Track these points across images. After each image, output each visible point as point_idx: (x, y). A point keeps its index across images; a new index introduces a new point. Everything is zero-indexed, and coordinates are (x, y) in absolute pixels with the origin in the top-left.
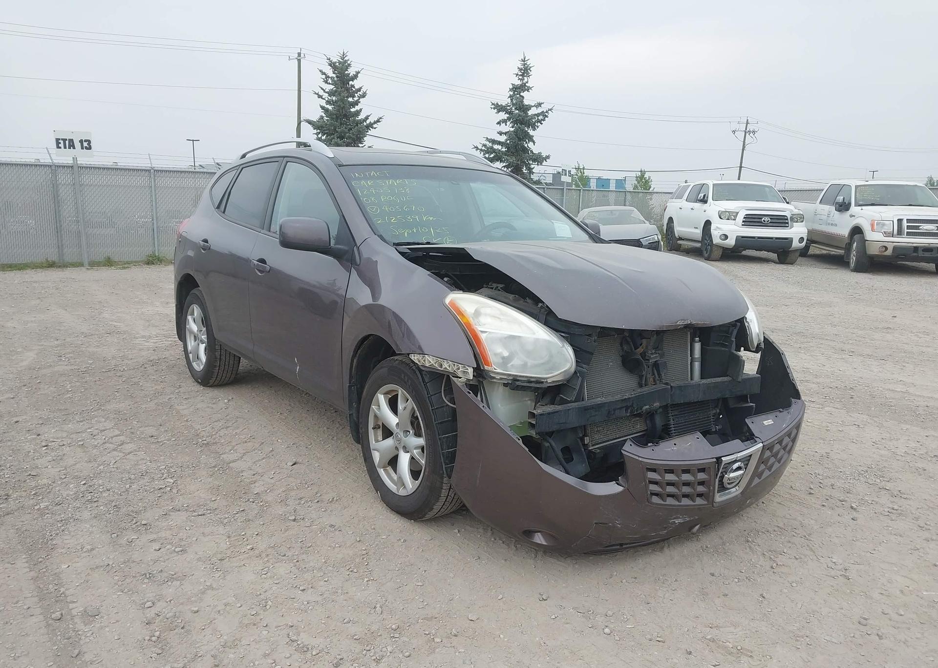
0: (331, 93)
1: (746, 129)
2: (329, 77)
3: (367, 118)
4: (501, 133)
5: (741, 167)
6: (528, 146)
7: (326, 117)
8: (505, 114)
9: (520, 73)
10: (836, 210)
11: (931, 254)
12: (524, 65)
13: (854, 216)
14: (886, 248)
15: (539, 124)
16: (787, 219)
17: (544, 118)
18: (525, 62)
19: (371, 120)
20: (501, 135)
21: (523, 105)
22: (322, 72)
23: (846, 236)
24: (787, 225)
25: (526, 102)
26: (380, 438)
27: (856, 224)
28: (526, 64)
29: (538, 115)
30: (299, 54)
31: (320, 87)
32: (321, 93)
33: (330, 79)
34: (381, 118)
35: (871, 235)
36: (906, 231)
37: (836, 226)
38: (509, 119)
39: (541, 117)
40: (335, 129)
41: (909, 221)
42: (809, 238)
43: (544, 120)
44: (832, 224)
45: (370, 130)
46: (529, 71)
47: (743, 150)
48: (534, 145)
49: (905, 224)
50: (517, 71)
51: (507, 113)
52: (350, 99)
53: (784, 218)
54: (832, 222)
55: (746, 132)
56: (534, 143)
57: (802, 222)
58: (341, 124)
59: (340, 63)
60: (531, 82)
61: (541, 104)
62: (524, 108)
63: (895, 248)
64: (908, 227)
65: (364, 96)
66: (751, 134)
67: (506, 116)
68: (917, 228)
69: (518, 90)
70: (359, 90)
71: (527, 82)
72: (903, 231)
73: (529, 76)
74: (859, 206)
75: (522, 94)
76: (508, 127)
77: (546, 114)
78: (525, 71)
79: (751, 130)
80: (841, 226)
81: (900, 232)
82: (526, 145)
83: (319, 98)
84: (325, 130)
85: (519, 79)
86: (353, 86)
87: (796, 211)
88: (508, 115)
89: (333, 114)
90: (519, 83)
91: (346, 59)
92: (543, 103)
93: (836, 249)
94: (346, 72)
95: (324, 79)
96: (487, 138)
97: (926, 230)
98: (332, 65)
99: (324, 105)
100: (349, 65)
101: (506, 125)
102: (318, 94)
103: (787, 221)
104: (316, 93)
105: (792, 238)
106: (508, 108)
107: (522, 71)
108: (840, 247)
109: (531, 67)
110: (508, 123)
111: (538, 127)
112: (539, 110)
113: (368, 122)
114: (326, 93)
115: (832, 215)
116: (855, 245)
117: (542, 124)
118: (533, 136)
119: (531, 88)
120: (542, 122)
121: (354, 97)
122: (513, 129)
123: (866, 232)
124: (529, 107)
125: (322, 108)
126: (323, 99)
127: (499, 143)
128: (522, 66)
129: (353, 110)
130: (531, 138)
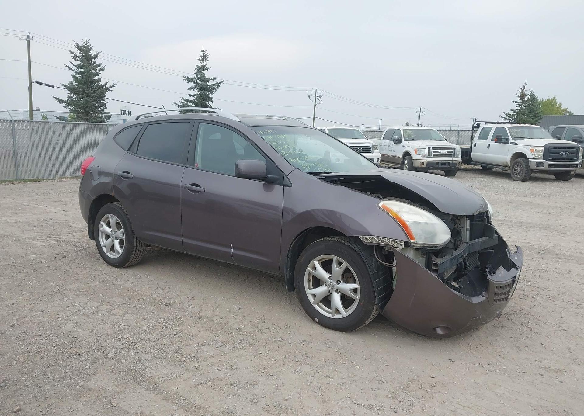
0: (79, 67)
1: (316, 95)
2: (76, 56)
3: (106, 84)
4: (190, 95)
5: (314, 117)
6: (209, 104)
7: (75, 82)
8: (193, 83)
9: (201, 59)
10: (394, 143)
11: (445, 166)
12: (204, 54)
13: (405, 146)
14: (423, 163)
15: (215, 91)
16: (370, 148)
17: (218, 87)
18: (204, 52)
19: (109, 85)
20: (190, 96)
21: (205, 79)
22: (72, 52)
23: (401, 157)
24: (371, 152)
25: (207, 77)
26: (312, 287)
27: (406, 150)
28: (205, 53)
29: (214, 85)
30: (28, 37)
31: (70, 62)
32: (71, 66)
33: (77, 57)
34: (115, 84)
35: (415, 157)
36: (432, 154)
37: (394, 151)
38: (196, 87)
39: (216, 86)
40: (84, 91)
41: (433, 148)
42: (382, 159)
43: (217, 88)
44: (392, 151)
45: (108, 92)
46: (207, 58)
47: (315, 107)
48: (213, 103)
49: (432, 150)
50: (199, 58)
51: (194, 83)
52: (94, 71)
53: (369, 148)
54: (391, 150)
55: (316, 97)
56: (212, 102)
57: (378, 150)
58: (88, 88)
59: (84, 47)
60: (209, 64)
61: (216, 78)
62: (205, 80)
63: (428, 163)
64: (433, 152)
65: (103, 69)
66: (319, 98)
67: (194, 85)
68: (438, 152)
69: (201, 69)
70: (99, 65)
71: (206, 65)
72: (431, 154)
73: (207, 61)
74: (406, 140)
75: (203, 72)
76: (195, 92)
77: (219, 84)
78: (204, 58)
79: (319, 96)
80: (398, 152)
81: (429, 155)
82: (208, 104)
83: (70, 69)
84: (76, 91)
85: (201, 62)
86: (94, 63)
87: (374, 144)
88: (195, 85)
89: (82, 81)
90: (201, 65)
91: (88, 44)
92: (217, 78)
93: (395, 164)
94: (90, 53)
95: (73, 57)
96: (183, 98)
97: (442, 153)
98: (79, 48)
99: (74, 74)
100: (91, 48)
101: (194, 90)
102: (68, 67)
103: (370, 150)
104: (67, 66)
105: (374, 159)
106: (195, 80)
107: (203, 58)
108: (398, 163)
109: (208, 56)
110: (195, 89)
111: (214, 92)
112: (215, 82)
113: (107, 86)
114: (75, 66)
115: (391, 146)
116: (406, 162)
117: (216, 90)
118: (212, 98)
119: (209, 68)
120: (217, 89)
121: (95, 70)
122: (198, 93)
123: (412, 155)
124: (208, 80)
125: (73, 76)
126: (73, 70)
127: (191, 101)
128: (202, 55)
129: (95, 78)
130: (211, 99)
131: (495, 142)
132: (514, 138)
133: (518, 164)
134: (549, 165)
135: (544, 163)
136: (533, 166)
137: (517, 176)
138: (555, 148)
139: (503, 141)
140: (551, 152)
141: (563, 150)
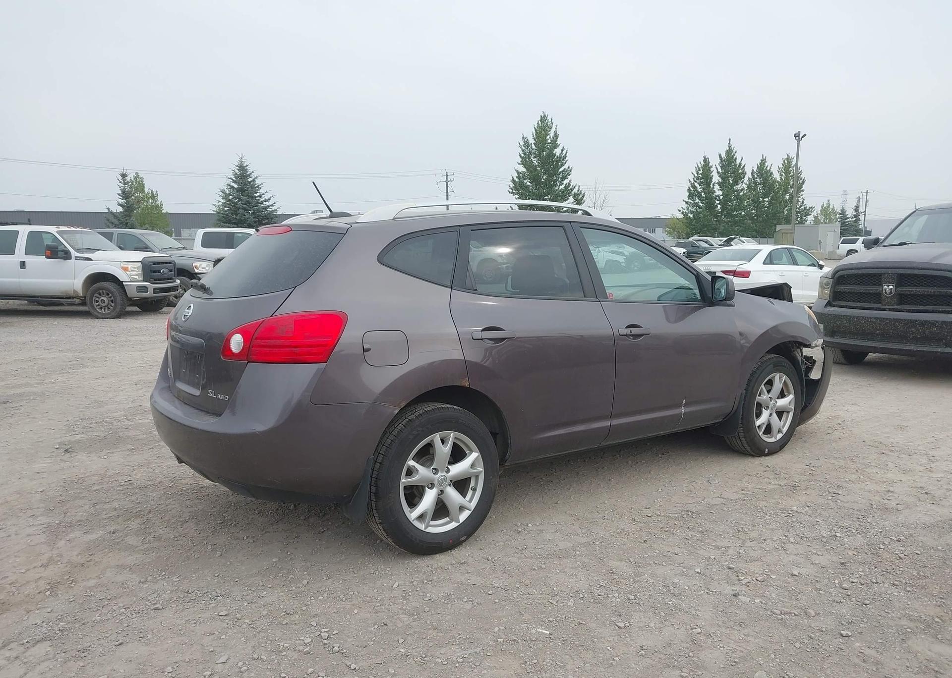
131: (47, 257)
132: (78, 250)
133: (101, 291)
134: (155, 289)
135: (147, 286)
136: (132, 293)
137: (103, 310)
138: (154, 264)
139: (60, 254)
140: (152, 269)
141: (163, 266)
